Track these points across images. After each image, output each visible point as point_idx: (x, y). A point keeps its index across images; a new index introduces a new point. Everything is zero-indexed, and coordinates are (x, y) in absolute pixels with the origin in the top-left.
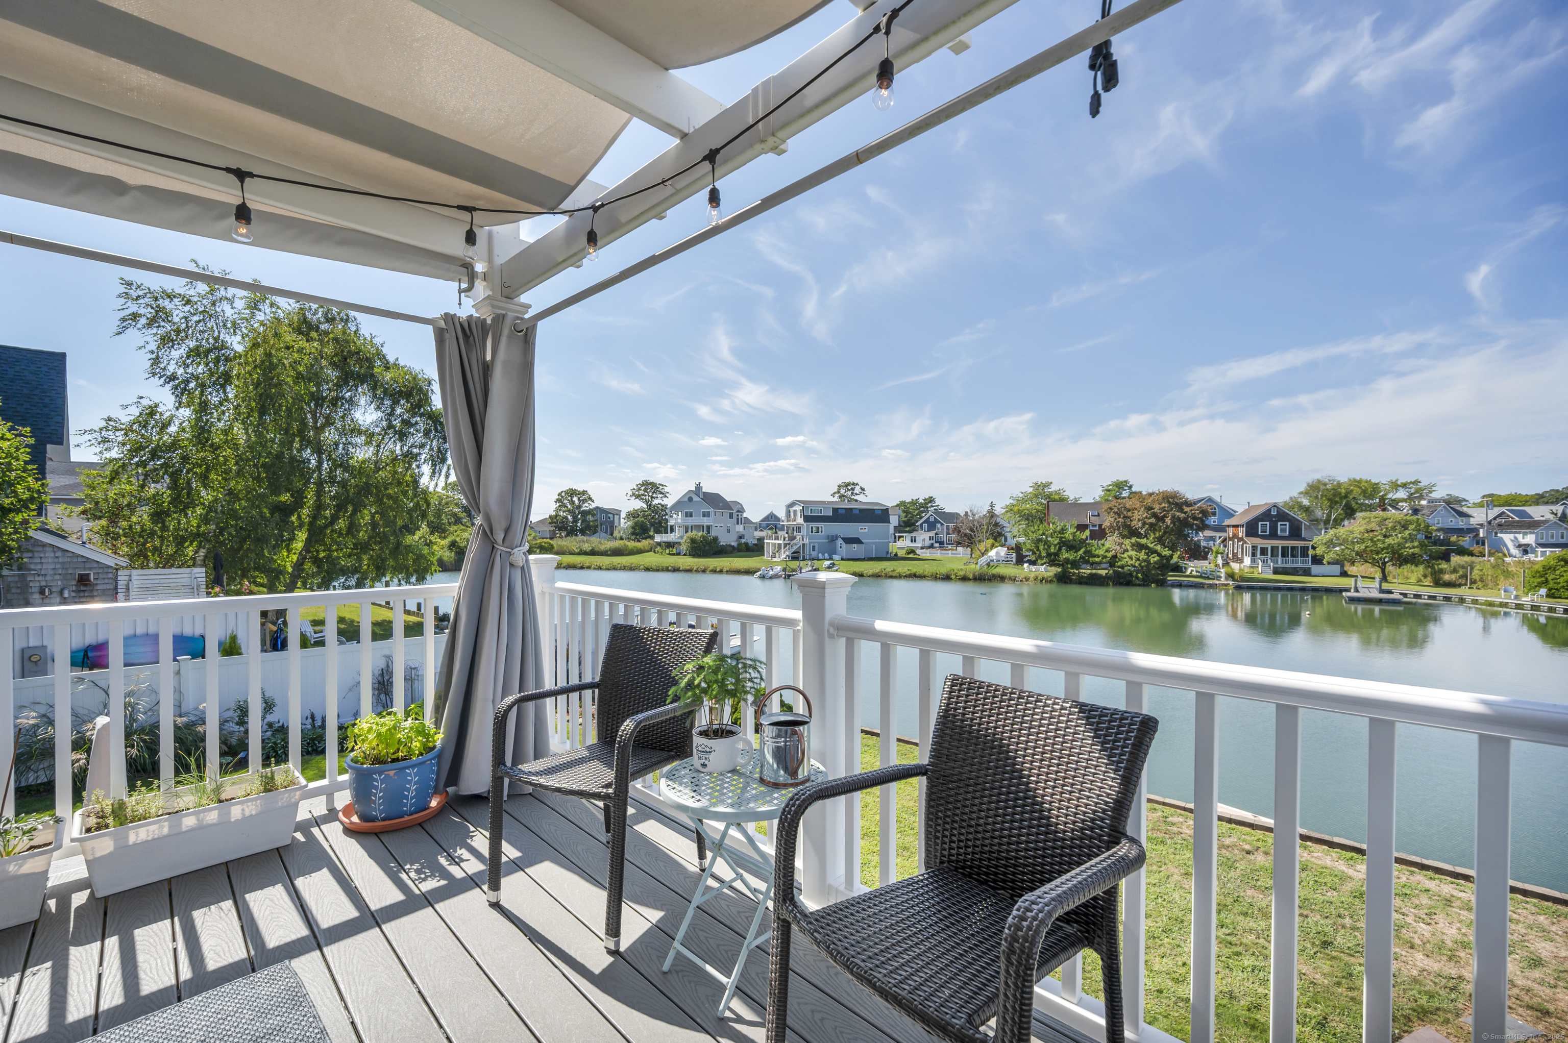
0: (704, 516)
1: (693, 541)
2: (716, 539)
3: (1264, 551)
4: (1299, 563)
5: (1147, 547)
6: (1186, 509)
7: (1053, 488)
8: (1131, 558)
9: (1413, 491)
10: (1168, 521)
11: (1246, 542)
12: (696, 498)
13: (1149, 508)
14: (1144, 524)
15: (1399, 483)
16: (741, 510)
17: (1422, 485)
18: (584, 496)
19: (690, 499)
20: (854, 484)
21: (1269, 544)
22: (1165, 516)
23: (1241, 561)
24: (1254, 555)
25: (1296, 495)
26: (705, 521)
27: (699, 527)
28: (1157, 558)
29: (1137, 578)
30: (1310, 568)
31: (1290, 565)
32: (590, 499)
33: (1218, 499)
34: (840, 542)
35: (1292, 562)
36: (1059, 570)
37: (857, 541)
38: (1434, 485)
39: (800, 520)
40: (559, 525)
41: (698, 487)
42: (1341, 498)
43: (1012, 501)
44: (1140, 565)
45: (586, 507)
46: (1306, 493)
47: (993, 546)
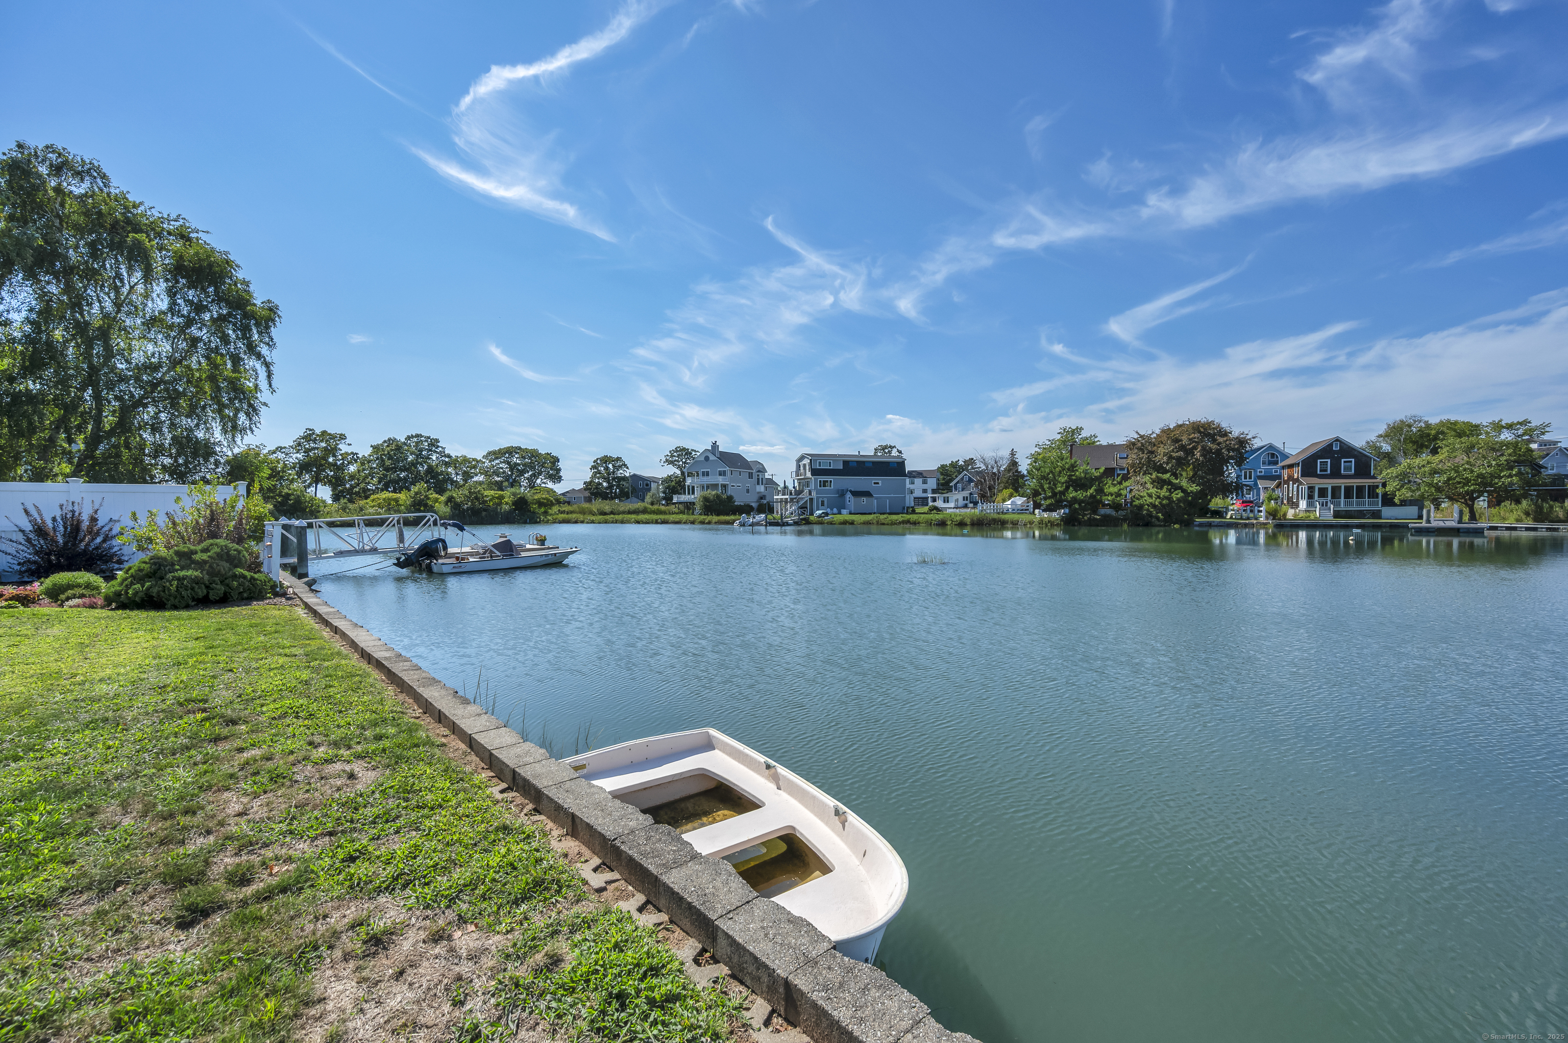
0: (720, 475)
1: (706, 499)
2: (730, 498)
3: (1323, 492)
4: (1366, 505)
5: (1169, 483)
6: (1220, 439)
7: (1084, 434)
8: (1150, 496)
9: (1520, 432)
10: (1198, 454)
11: (1301, 483)
12: (712, 458)
13: (1177, 441)
14: (1171, 458)
15: (1503, 423)
16: (762, 470)
17: (1533, 425)
18: (618, 462)
19: (707, 458)
20: (890, 447)
21: (1329, 483)
22: (1195, 448)
23: (1295, 505)
24: (1310, 497)
25: (1373, 438)
26: (721, 480)
27: (715, 486)
28: (1181, 495)
29: (1158, 518)
30: (1380, 511)
31: (1355, 508)
32: (625, 465)
33: (1280, 446)
34: (849, 495)
35: (1358, 504)
36: (1067, 511)
37: (868, 494)
38: (1547, 426)
39: (809, 474)
40: (593, 491)
41: (715, 445)
42: (1430, 441)
43: (1037, 449)
44: (1160, 503)
45: (620, 473)
46: (1385, 436)
47: (1011, 496)
